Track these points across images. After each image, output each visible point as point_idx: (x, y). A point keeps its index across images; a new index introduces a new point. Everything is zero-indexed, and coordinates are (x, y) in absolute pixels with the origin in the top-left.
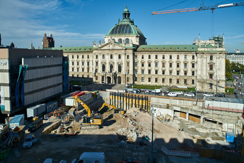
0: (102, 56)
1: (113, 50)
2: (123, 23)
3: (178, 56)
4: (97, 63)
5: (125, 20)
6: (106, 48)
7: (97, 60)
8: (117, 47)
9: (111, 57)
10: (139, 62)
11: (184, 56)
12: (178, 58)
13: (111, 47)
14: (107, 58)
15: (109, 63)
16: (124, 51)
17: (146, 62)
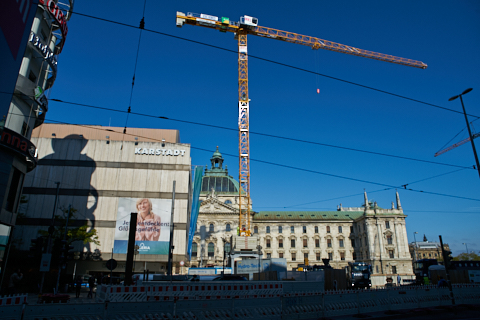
1: (215, 214)
2: (214, 175)
3: (328, 227)
5: (217, 170)
11: (337, 228)
12: (329, 232)
13: (212, 209)
16: (236, 218)
17: (274, 239)
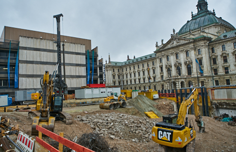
0: (166, 58)
1: (177, 47)
4: (161, 68)
6: (169, 46)
7: (161, 64)
8: (182, 42)
9: (177, 57)
10: (219, 57)
13: (175, 43)
14: (172, 59)
15: (175, 65)
16: (191, 45)
17: (231, 55)
